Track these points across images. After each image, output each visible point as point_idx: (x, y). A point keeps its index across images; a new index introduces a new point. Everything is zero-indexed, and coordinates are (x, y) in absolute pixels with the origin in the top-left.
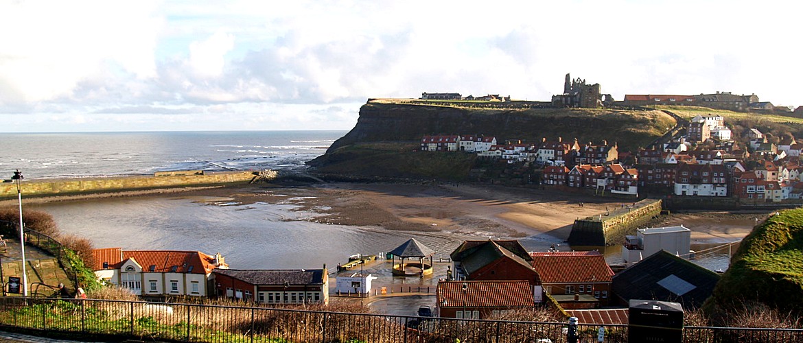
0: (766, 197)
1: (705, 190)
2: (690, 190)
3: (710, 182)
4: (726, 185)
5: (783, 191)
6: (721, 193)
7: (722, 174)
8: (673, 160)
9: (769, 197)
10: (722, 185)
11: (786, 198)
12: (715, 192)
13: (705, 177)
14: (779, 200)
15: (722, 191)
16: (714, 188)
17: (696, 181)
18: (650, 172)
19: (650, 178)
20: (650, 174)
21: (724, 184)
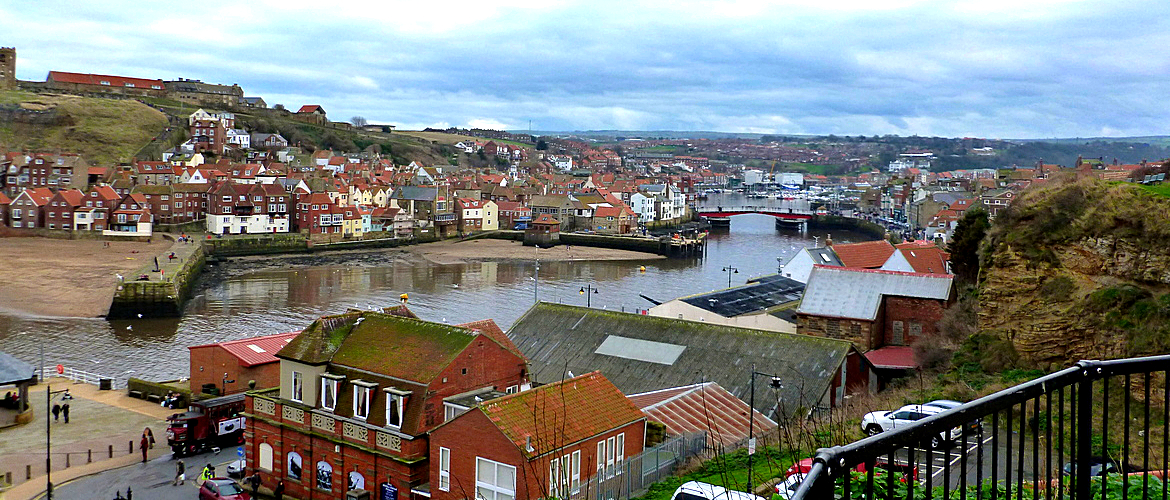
0: (344, 232)
1: (257, 224)
2: (235, 224)
3: (264, 212)
4: (287, 216)
5: (364, 221)
6: (281, 228)
7: (281, 199)
8: (197, 178)
9: (347, 230)
10: (282, 215)
11: (368, 230)
12: (272, 226)
13: (257, 204)
14: (360, 234)
15: (282, 225)
16: (271, 221)
17: (244, 211)
18: (163, 198)
19: (164, 208)
20: (165, 202)
21: (284, 213)
